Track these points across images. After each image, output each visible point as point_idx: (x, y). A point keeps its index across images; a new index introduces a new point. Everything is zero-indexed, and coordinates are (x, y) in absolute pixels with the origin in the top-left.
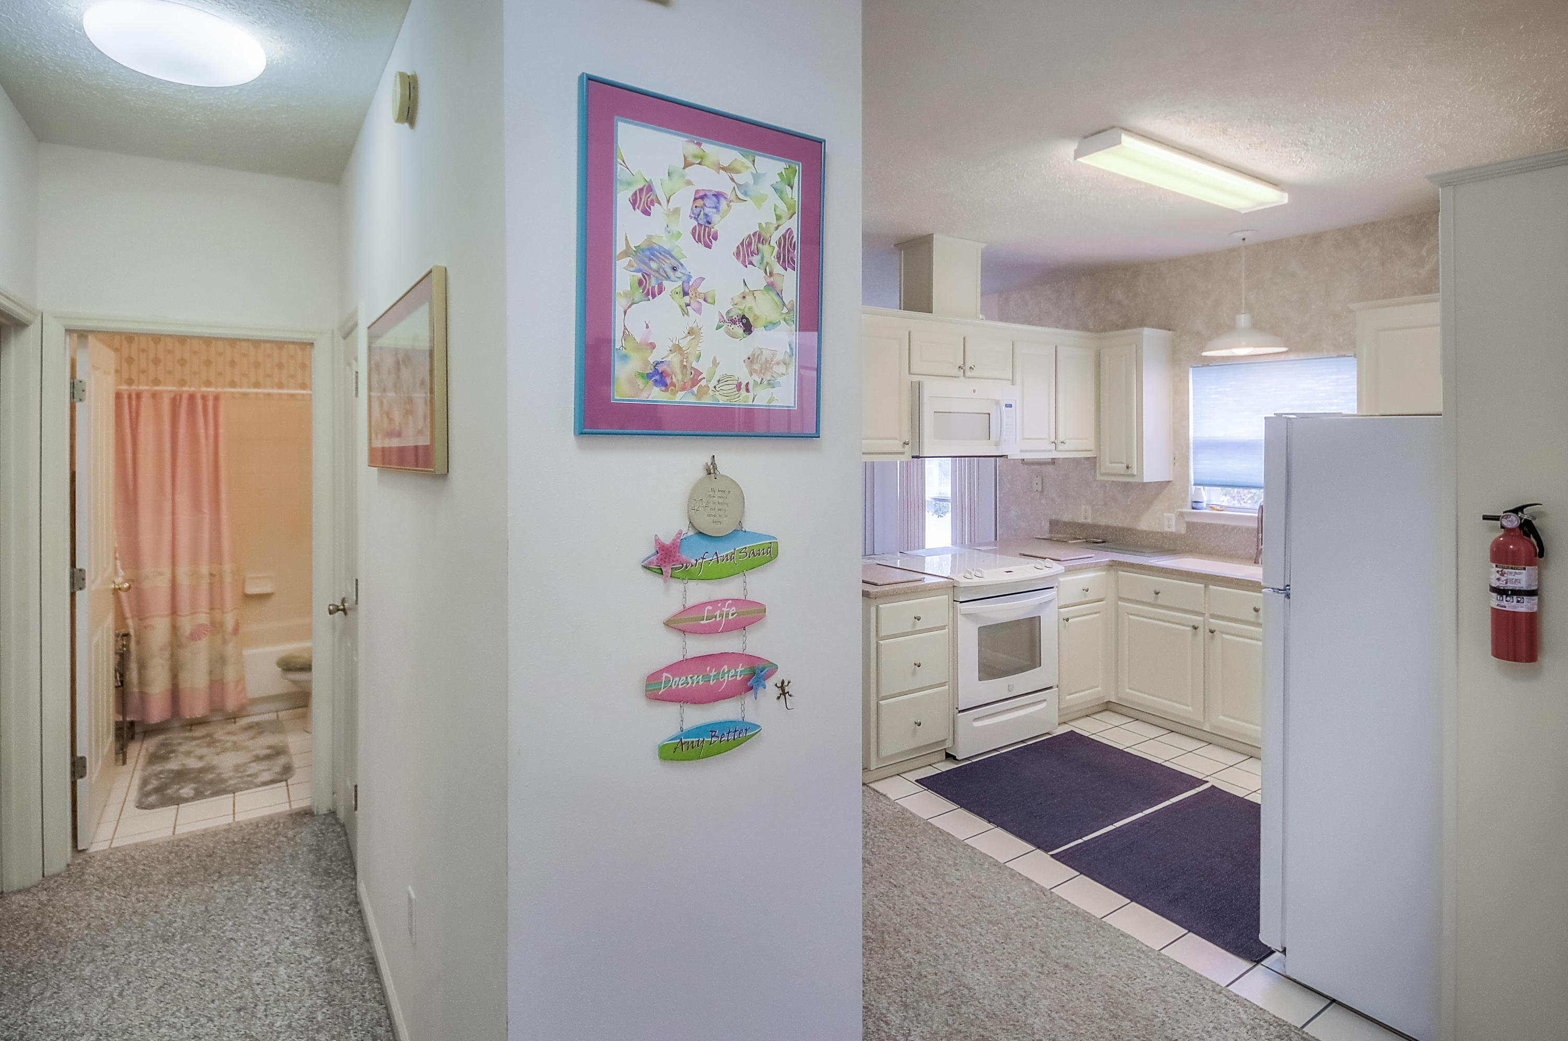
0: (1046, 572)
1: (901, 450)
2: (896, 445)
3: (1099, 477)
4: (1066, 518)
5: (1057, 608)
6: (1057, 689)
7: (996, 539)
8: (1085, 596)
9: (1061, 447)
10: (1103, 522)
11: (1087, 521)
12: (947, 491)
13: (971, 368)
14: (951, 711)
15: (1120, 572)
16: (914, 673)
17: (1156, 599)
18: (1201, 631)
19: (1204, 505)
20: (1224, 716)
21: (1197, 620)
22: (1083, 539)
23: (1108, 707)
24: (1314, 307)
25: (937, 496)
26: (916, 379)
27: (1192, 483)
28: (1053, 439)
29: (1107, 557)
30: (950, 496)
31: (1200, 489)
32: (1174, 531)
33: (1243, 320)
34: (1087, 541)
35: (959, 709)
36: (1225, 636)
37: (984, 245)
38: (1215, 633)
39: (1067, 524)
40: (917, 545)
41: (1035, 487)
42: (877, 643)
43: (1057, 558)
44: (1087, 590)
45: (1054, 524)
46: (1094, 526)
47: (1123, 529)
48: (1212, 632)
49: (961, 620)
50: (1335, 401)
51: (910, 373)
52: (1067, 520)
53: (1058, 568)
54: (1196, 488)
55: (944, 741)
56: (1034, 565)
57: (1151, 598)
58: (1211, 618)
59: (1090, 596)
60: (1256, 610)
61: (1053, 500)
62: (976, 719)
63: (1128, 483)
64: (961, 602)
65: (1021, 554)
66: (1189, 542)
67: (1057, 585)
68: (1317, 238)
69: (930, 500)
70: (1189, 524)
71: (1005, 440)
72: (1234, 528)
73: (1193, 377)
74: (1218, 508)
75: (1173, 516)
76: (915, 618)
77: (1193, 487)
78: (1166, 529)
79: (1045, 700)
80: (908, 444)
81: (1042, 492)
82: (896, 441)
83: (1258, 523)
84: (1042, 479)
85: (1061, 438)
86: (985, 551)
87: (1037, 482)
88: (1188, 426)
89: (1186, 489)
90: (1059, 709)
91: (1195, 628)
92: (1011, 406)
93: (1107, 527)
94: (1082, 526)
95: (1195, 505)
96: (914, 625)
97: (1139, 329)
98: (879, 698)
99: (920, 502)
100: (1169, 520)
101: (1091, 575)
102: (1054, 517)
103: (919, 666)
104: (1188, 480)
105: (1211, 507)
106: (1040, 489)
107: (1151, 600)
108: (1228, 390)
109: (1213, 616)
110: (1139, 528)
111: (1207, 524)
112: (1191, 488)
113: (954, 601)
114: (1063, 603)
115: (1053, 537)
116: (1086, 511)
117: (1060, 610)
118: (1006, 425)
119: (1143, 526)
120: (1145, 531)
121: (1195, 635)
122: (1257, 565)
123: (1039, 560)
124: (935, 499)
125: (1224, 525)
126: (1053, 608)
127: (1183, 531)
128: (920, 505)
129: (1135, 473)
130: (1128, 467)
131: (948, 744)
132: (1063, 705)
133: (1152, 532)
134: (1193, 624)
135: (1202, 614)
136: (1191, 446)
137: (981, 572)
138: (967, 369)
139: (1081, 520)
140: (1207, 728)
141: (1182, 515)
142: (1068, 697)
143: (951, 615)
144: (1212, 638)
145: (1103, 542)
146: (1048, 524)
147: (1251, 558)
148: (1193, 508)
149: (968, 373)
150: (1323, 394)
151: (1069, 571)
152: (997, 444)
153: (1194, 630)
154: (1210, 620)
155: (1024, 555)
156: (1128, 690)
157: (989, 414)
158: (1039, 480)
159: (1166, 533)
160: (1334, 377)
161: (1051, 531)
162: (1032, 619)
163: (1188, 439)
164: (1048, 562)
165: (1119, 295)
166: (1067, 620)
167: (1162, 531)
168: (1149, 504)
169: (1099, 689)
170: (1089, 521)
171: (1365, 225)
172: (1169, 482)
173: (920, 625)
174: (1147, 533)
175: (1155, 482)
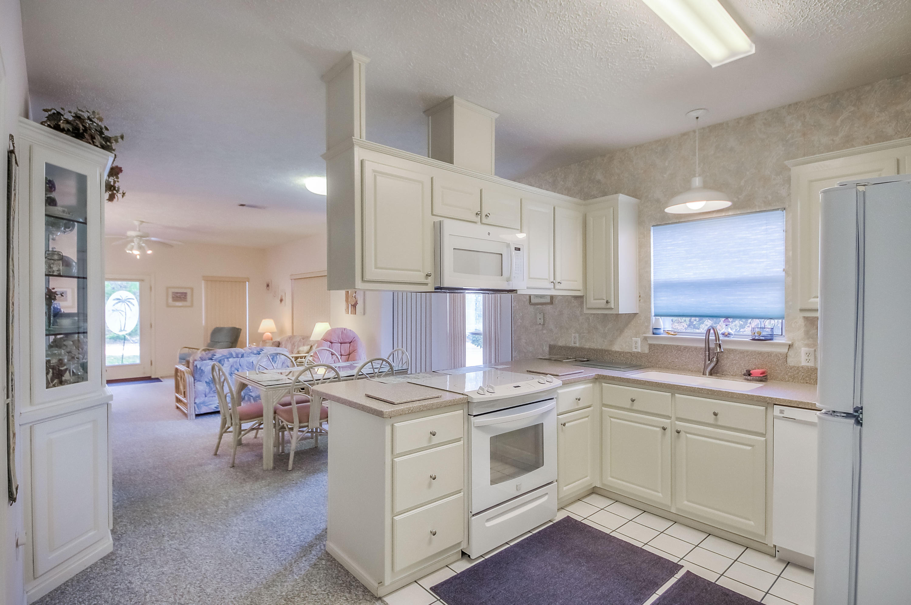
0: (547, 386)
1: (424, 281)
2: (419, 277)
3: (586, 311)
4: (561, 343)
5: (556, 415)
6: (556, 483)
7: (512, 360)
8: (578, 404)
9: (558, 286)
10: (587, 345)
11: (576, 345)
12: (480, 327)
13: (486, 215)
14: (466, 516)
15: (603, 384)
16: (430, 485)
17: (632, 405)
18: (668, 431)
19: (662, 331)
20: (688, 501)
21: (666, 422)
22: (573, 358)
23: (594, 491)
24: (748, 173)
25: (473, 331)
26: (438, 219)
27: (653, 315)
28: (552, 280)
29: (593, 372)
30: (482, 331)
31: (659, 318)
32: (640, 351)
33: (697, 182)
34: (576, 360)
35: (473, 513)
36: (688, 435)
37: (497, 115)
38: (680, 433)
39: (561, 348)
40: (460, 365)
41: (539, 321)
42: (392, 460)
43: (555, 373)
44: (579, 400)
45: (552, 348)
46: (581, 349)
47: (601, 351)
48: (678, 432)
49: (474, 431)
50: (765, 246)
51: (433, 215)
52: (560, 345)
53: (557, 382)
54: (656, 318)
55: (459, 544)
56: (537, 380)
57: (628, 404)
58: (676, 421)
59: (582, 404)
60: (715, 414)
61: (551, 330)
62: (488, 520)
63: (606, 315)
64: (475, 416)
65: (528, 371)
66: (651, 359)
67: (556, 396)
68: (750, 119)
69: (469, 334)
70: (651, 346)
71: (514, 277)
72: (686, 348)
73: (653, 234)
74: (673, 333)
75: (639, 340)
76: (431, 433)
77: (654, 318)
78: (634, 350)
79: (547, 493)
80: (430, 276)
81: (544, 324)
82: (419, 273)
83: (706, 344)
84: (544, 315)
85: (558, 279)
86: (501, 369)
87: (540, 317)
88: (650, 271)
89: (648, 319)
90: (558, 499)
91: (664, 429)
92: (519, 249)
93: (590, 350)
94: (572, 349)
95: (655, 331)
96: (430, 440)
97: (615, 196)
98: (394, 514)
99: (462, 336)
100: (636, 343)
101: (580, 387)
102: (552, 343)
103: (434, 479)
104: (650, 312)
105: (667, 333)
106: (542, 322)
107: (628, 406)
108: (680, 242)
109: (679, 419)
110: (613, 350)
111: (665, 345)
112: (652, 319)
113: (469, 415)
114: (561, 411)
115: (551, 358)
116: (575, 337)
117: (559, 416)
118: (516, 265)
119: (616, 348)
120: (618, 352)
121: (664, 434)
122: (705, 376)
123: (542, 376)
124: (473, 334)
125: (678, 346)
126: (553, 417)
127: (647, 351)
128: (462, 338)
129: (613, 307)
130: (607, 302)
131: (463, 546)
132: (561, 496)
133: (623, 352)
134: (662, 426)
135: (670, 417)
136: (652, 286)
137: (492, 388)
138: (484, 216)
139: (572, 345)
140: (673, 510)
141: (646, 339)
142: (565, 488)
143: (466, 427)
144: (678, 437)
145: (587, 361)
146: (548, 349)
147: (699, 371)
148: (654, 334)
149: (484, 220)
150: (756, 241)
151: (566, 384)
152: (508, 280)
153: (664, 431)
154: (676, 422)
155: (530, 372)
156: (610, 478)
157: (502, 254)
158: (541, 316)
159: (634, 353)
160: (763, 228)
161: (550, 353)
162: (536, 426)
163: (650, 281)
164: (549, 378)
165: (599, 176)
166: (564, 425)
167: (631, 352)
168: (621, 331)
169: (588, 477)
170: (577, 345)
171: (790, 105)
172: (636, 314)
173: (436, 440)
174: (620, 353)
175: (626, 314)
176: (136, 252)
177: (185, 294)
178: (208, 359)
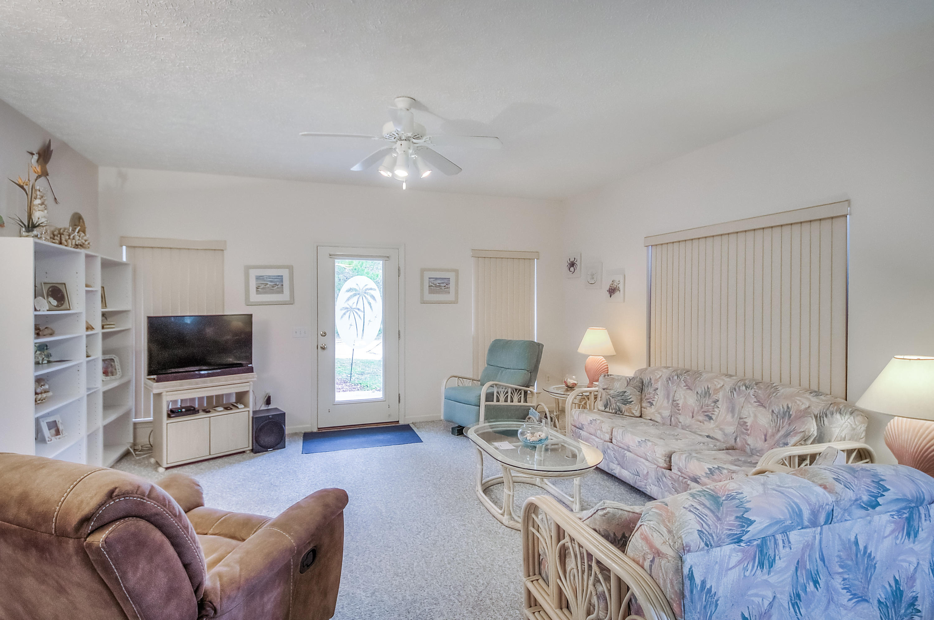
176: (402, 173)
177: (447, 281)
178: (728, 541)
